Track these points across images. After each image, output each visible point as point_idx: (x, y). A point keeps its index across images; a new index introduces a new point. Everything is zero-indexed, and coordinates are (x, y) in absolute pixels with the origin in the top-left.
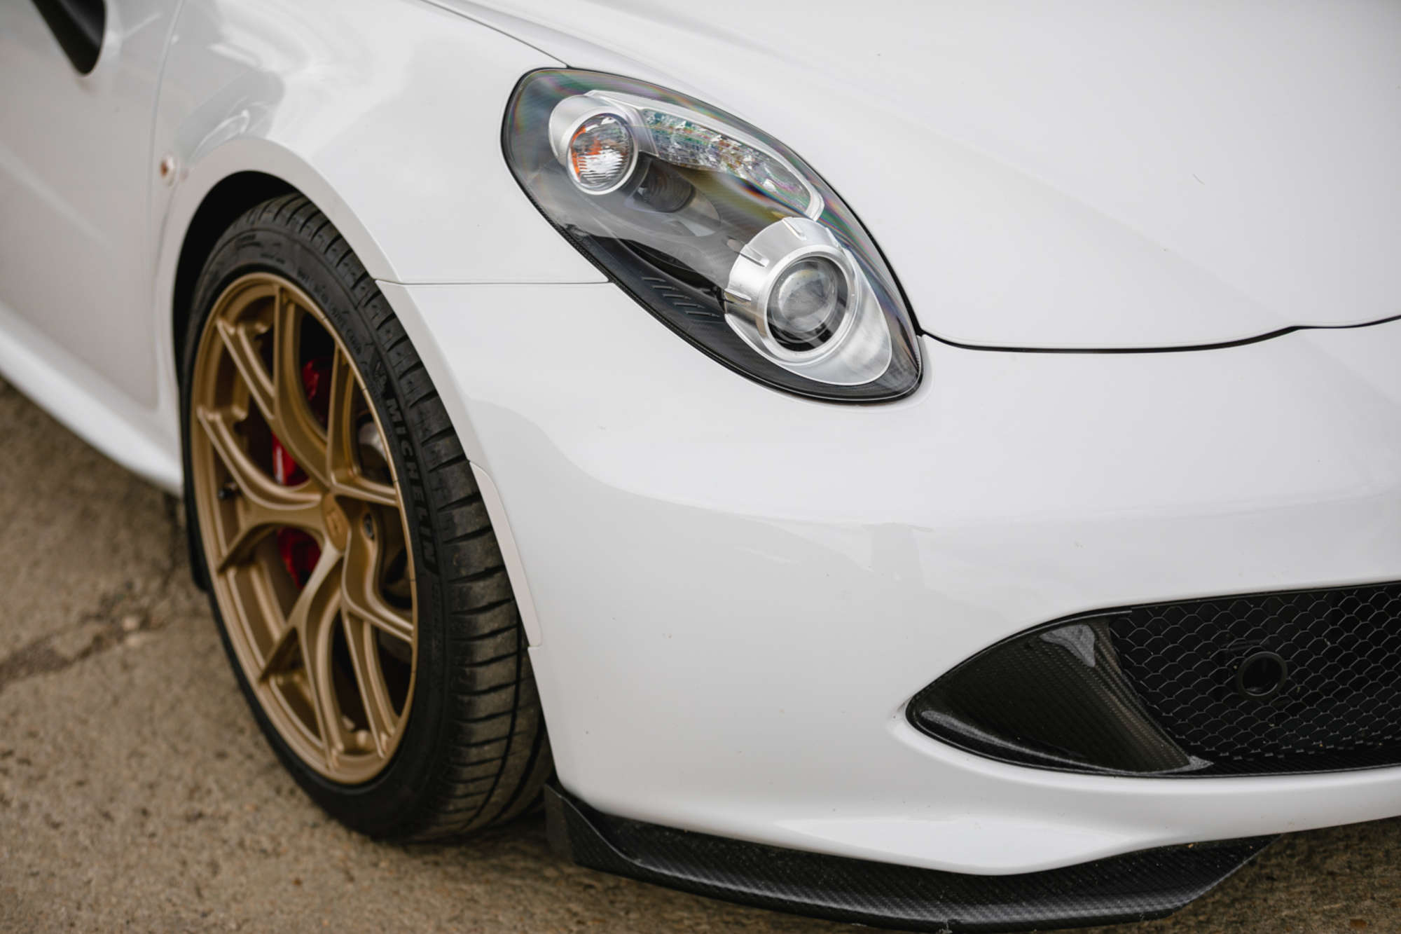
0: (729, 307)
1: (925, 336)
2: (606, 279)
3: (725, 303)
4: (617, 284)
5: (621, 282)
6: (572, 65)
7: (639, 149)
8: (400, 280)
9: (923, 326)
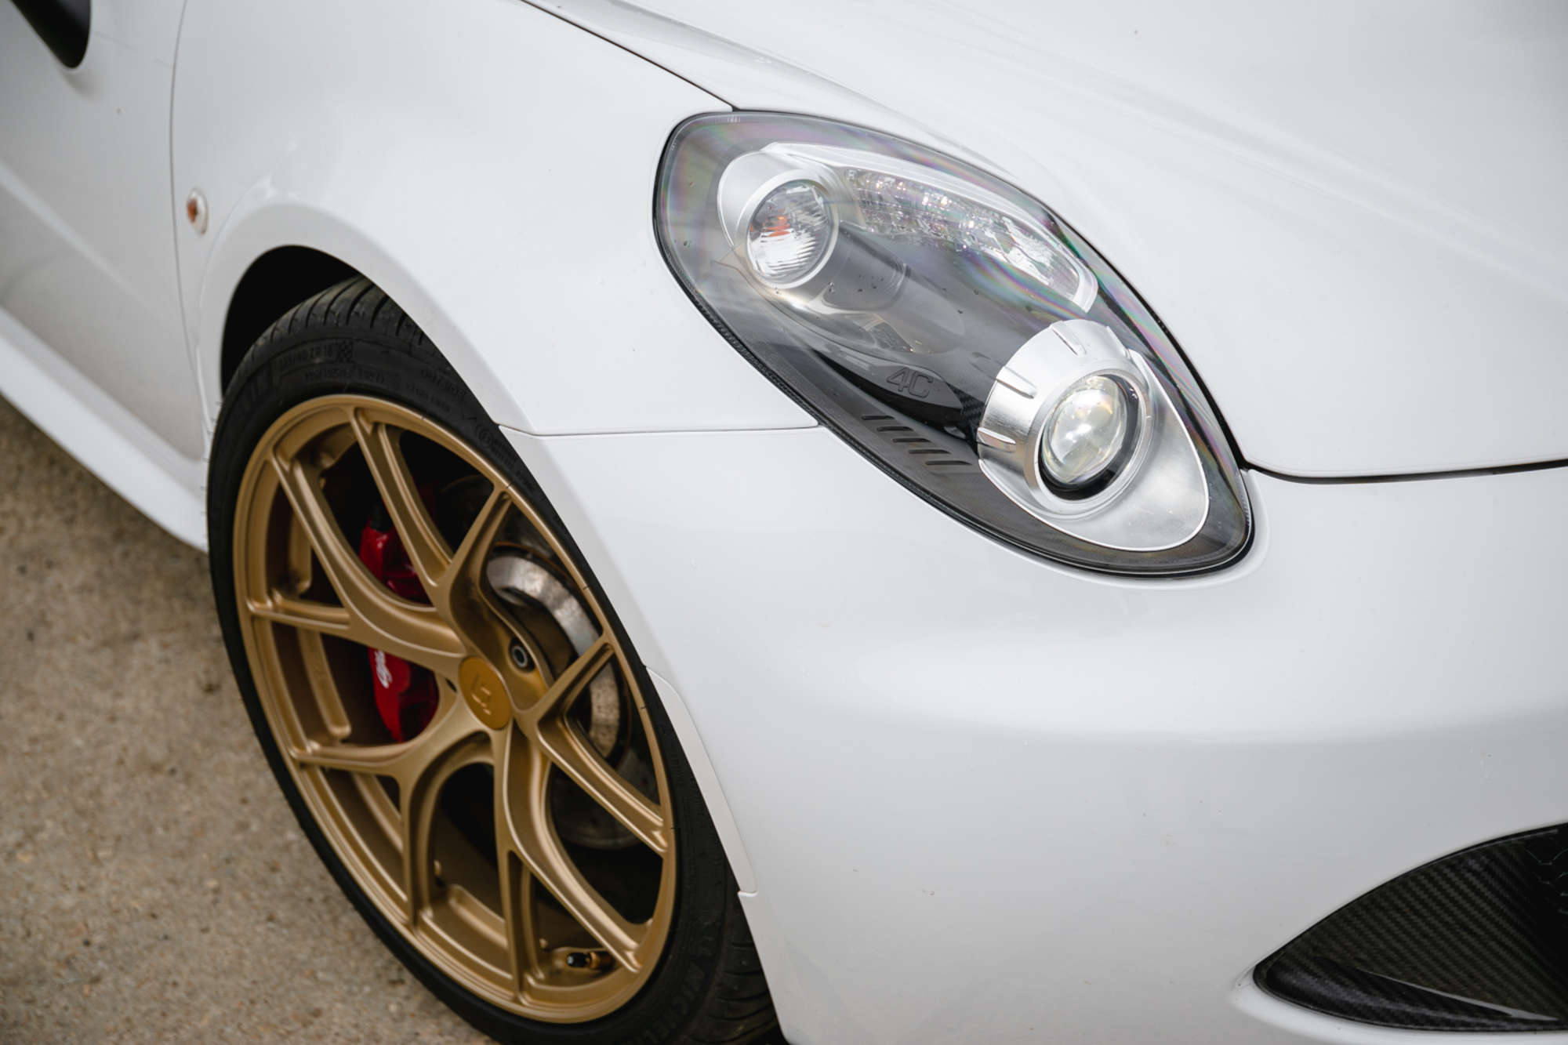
0: (984, 450)
1: (1252, 472)
2: (815, 422)
3: (979, 445)
4: (829, 428)
5: (835, 425)
6: (740, 106)
7: (840, 219)
8: (536, 430)
9: (1248, 456)
